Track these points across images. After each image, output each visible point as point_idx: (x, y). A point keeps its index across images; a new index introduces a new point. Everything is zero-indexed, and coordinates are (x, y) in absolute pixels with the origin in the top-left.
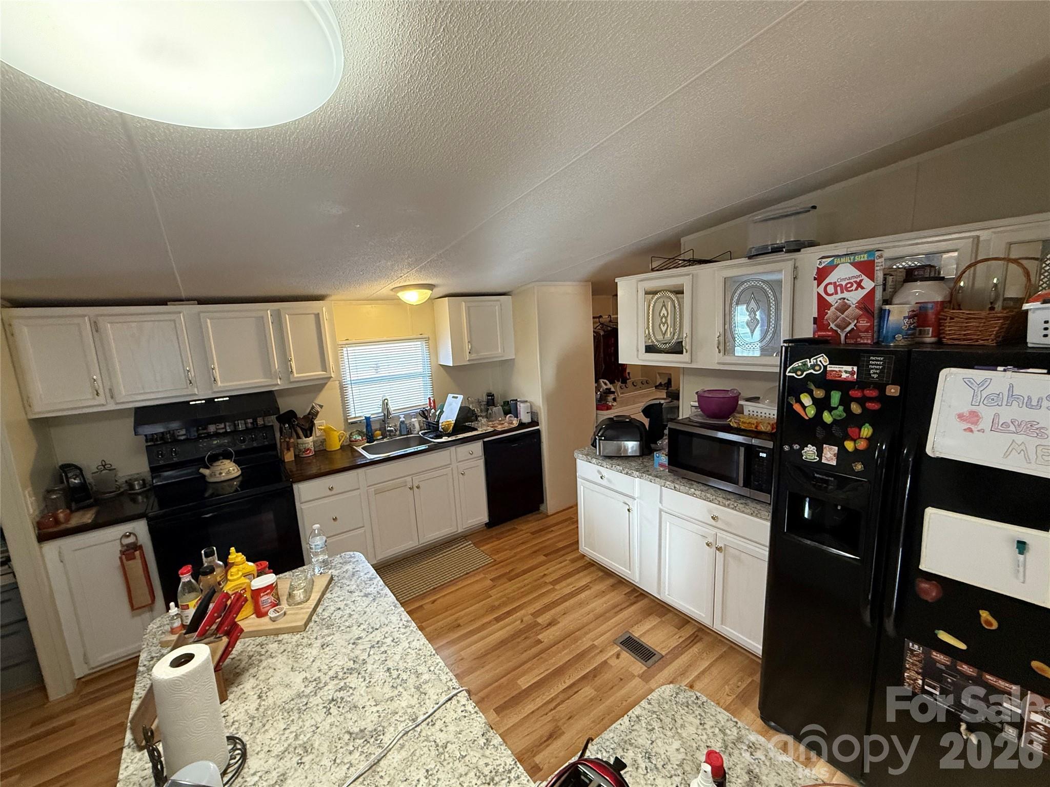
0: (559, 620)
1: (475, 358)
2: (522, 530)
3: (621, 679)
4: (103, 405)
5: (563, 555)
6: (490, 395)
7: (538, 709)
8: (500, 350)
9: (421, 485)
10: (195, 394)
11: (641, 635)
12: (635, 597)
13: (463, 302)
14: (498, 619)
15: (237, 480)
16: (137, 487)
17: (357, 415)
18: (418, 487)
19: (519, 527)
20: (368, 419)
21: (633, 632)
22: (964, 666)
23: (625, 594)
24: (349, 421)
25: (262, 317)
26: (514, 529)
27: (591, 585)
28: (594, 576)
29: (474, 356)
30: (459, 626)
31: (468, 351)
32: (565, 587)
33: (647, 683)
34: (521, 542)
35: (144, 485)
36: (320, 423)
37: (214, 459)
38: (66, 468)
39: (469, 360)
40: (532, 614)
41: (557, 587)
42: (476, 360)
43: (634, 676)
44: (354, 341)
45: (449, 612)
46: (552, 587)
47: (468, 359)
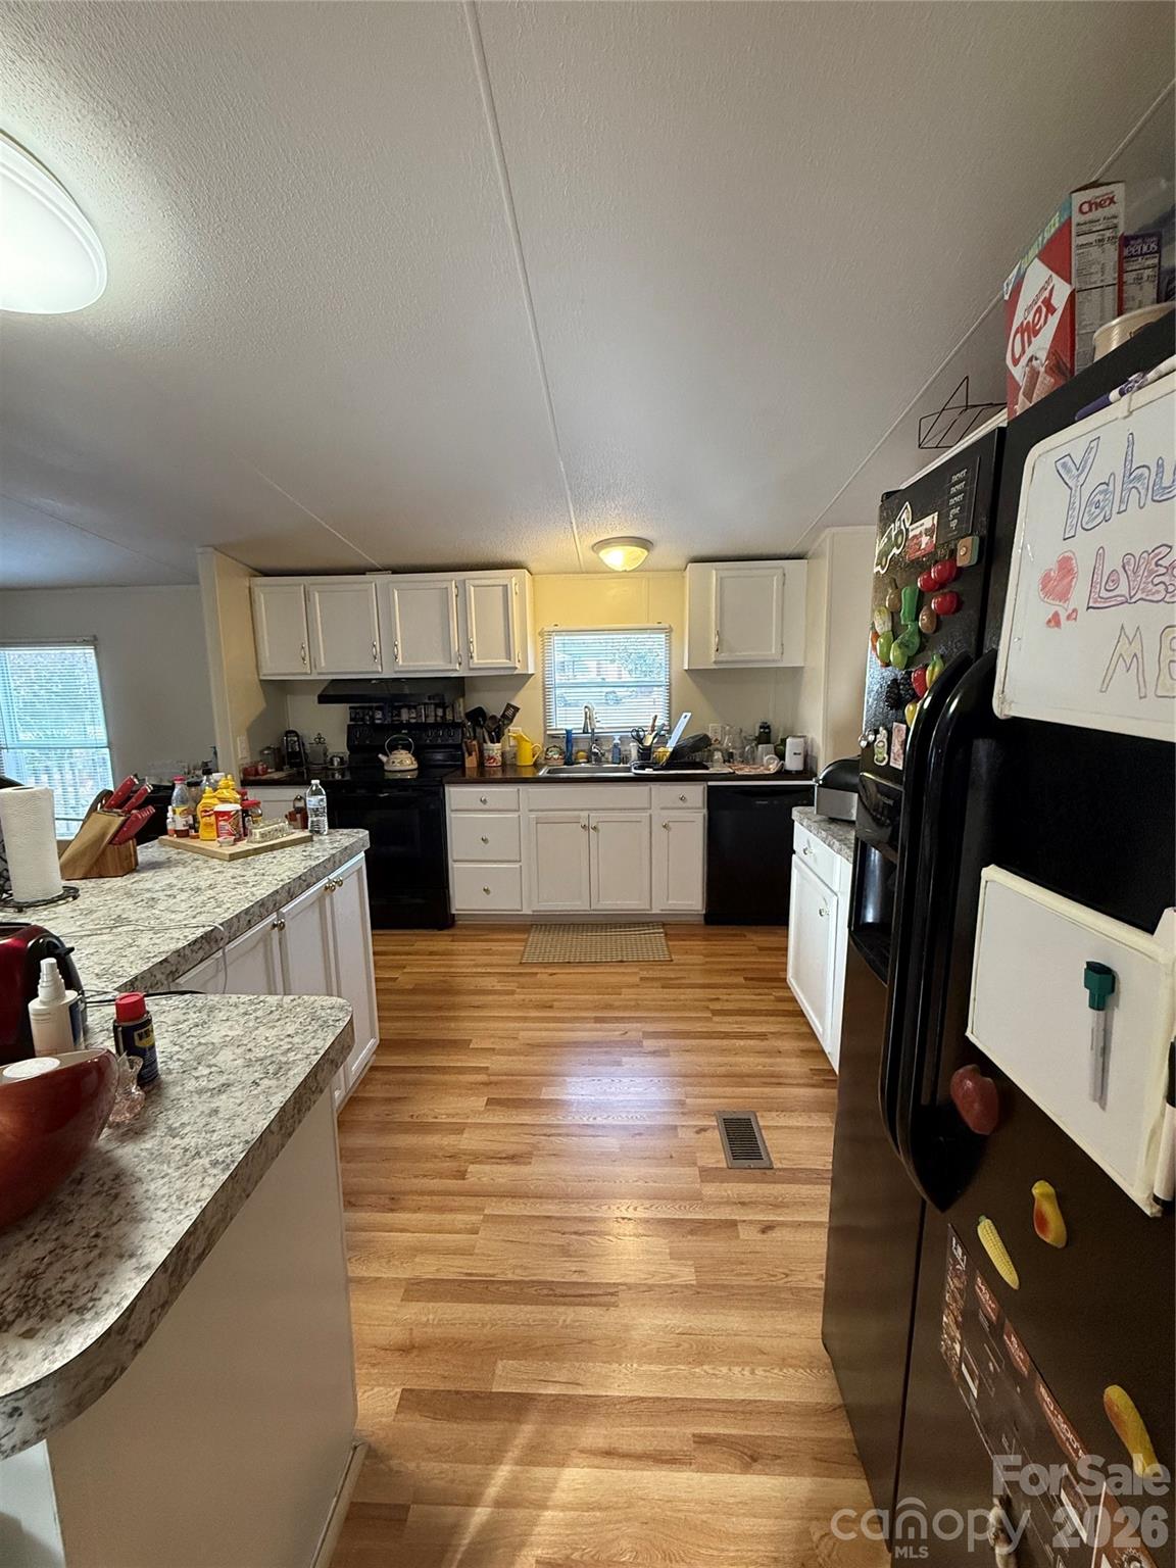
0: (671, 1053)
1: (724, 659)
2: (752, 940)
3: (671, 1157)
4: (306, 674)
5: (772, 988)
6: (765, 727)
7: (533, 1125)
8: (773, 651)
9: (600, 826)
10: (378, 672)
11: (768, 1128)
12: (824, 1080)
13: (713, 571)
14: (598, 1020)
15: (412, 773)
16: (336, 764)
17: (559, 727)
18: (595, 828)
19: (750, 936)
20: (568, 732)
21: (762, 1116)
22: (1013, 1339)
23: (811, 1070)
24: (548, 732)
25: (447, 588)
26: (741, 935)
27: (770, 1036)
28: (790, 1028)
29: (724, 656)
30: (551, 1007)
31: (714, 648)
32: (729, 1023)
33: (702, 1181)
34: (730, 952)
35: (342, 761)
36: (514, 729)
37: (393, 748)
38: (289, 733)
39: (715, 662)
40: (644, 1032)
41: (716, 1019)
42: (727, 662)
43: (695, 1164)
44: (564, 628)
45: (559, 991)
46: (710, 1015)
47: (713, 660)
